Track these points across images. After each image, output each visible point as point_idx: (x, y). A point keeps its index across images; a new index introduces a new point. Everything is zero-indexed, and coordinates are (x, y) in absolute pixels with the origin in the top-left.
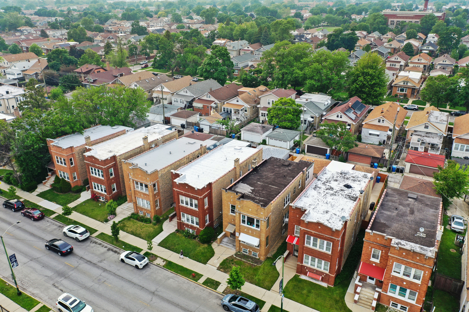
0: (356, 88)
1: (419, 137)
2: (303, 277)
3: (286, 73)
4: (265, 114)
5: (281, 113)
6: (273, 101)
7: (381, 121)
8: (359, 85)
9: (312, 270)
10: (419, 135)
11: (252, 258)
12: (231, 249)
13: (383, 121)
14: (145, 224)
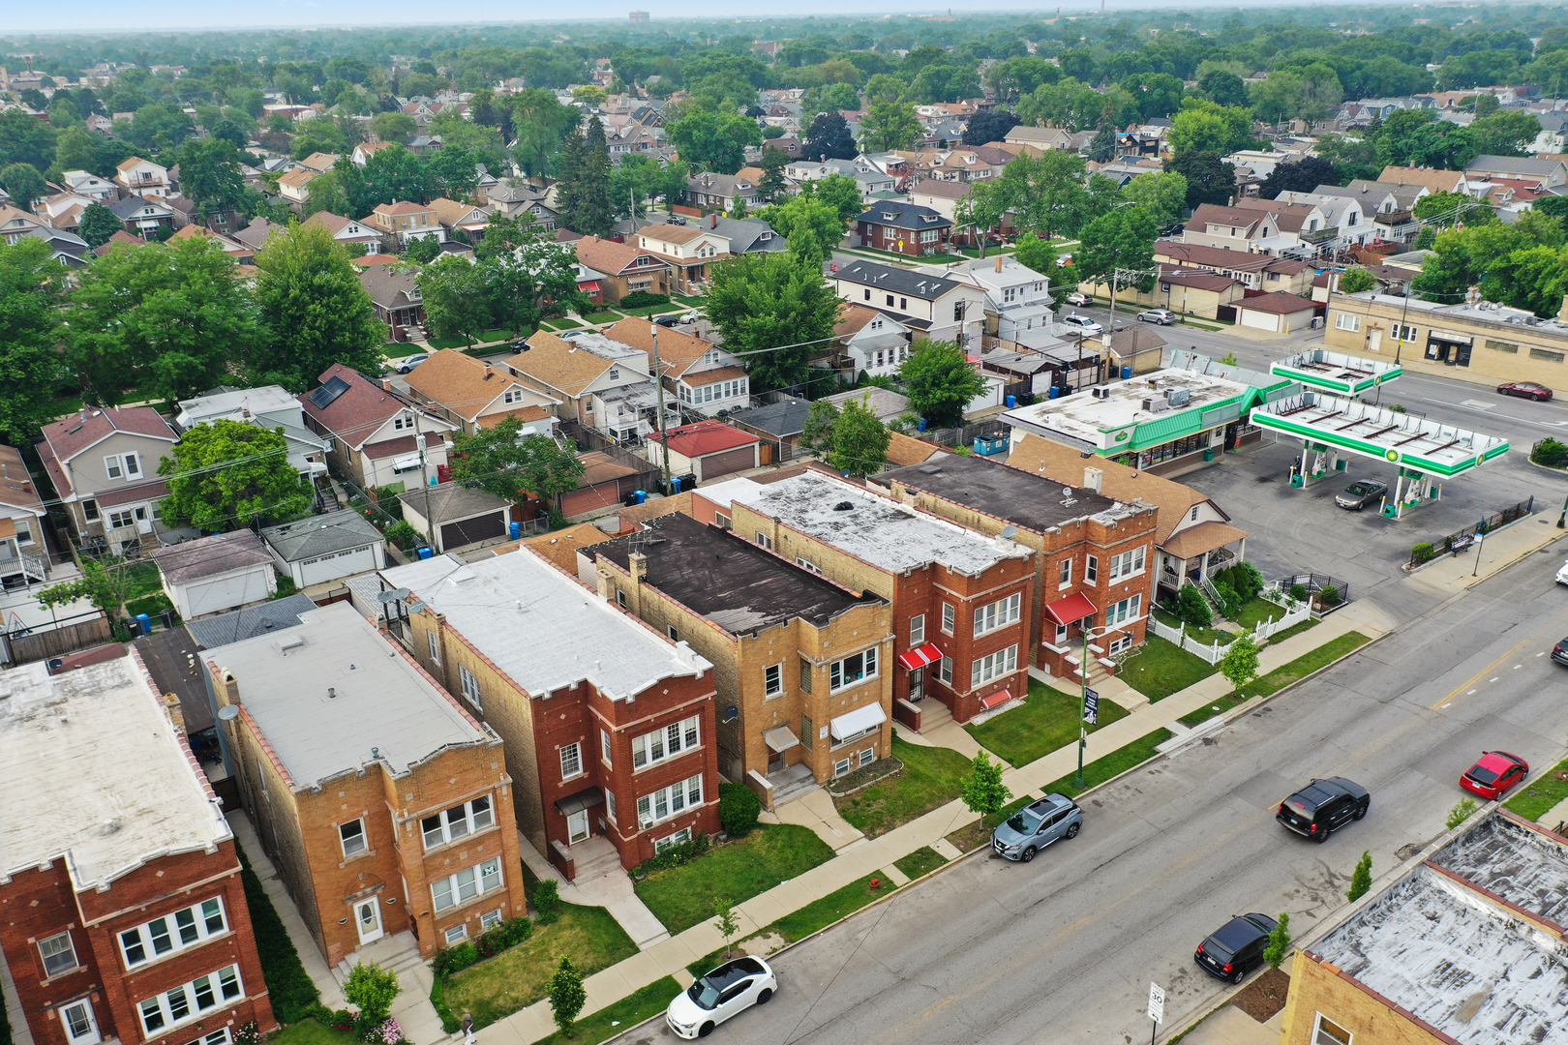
0: (315, 340)
1: (620, 403)
2: (979, 720)
3: (33, 354)
4: (127, 514)
5: (262, 470)
6: (130, 460)
7: (513, 397)
8: (318, 329)
9: (988, 691)
10: (616, 399)
11: (868, 769)
12: (807, 793)
13: (517, 393)
14: (523, 945)
